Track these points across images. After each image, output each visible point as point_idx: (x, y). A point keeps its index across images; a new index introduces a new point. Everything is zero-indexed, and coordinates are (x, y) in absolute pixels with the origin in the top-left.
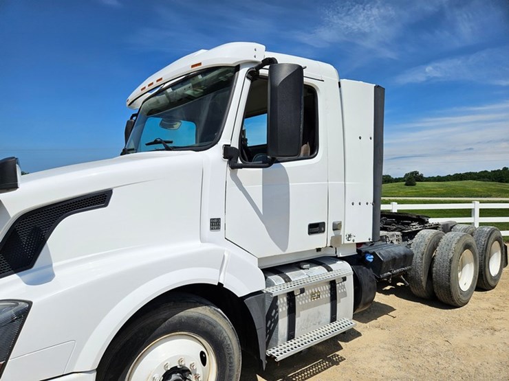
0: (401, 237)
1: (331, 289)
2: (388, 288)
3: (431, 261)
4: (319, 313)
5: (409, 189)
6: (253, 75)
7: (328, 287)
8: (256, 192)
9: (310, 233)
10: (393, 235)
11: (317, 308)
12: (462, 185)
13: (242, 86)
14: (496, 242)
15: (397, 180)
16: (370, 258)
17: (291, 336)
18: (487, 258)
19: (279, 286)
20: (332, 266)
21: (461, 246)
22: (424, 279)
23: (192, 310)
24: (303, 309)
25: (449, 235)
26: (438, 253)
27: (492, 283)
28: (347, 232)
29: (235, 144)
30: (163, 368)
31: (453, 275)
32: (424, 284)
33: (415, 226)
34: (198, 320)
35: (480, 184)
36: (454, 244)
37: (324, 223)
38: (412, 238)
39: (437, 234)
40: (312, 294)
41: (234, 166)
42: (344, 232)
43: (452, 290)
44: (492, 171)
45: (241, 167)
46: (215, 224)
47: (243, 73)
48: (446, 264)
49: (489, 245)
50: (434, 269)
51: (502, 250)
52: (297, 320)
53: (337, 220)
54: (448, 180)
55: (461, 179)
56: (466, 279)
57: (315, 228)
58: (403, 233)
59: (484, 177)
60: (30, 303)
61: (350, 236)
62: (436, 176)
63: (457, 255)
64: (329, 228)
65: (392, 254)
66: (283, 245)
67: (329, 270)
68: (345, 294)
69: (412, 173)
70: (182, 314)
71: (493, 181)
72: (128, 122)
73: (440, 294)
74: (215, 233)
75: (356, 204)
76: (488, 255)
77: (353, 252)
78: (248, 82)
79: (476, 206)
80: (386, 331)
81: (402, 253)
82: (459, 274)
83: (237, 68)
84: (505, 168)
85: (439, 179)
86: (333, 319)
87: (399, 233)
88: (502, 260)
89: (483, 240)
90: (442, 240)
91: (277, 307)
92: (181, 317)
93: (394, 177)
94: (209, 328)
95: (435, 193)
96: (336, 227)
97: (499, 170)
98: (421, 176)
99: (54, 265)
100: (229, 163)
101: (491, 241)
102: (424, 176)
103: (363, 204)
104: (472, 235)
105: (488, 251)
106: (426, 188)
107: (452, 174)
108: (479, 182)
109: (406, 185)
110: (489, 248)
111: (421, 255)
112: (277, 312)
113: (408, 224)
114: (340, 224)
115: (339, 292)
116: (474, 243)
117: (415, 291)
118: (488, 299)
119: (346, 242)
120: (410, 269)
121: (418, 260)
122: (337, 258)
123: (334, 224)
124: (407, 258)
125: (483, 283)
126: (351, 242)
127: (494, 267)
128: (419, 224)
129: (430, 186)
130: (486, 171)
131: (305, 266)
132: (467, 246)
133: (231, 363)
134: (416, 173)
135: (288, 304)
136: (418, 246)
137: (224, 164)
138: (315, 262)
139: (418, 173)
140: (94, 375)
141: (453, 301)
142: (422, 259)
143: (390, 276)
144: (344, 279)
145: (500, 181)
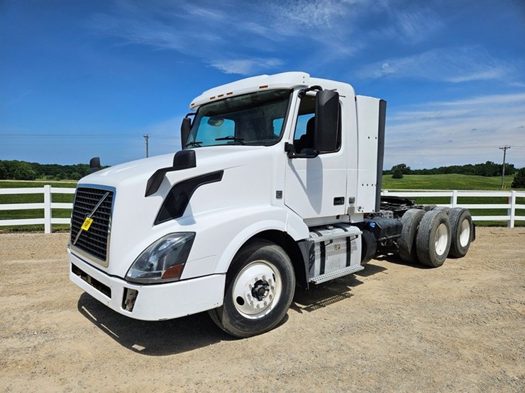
0: (392, 215)
1: (347, 244)
2: (381, 256)
3: (416, 232)
4: (339, 259)
5: (396, 182)
6: (302, 95)
7: (345, 242)
8: (303, 173)
9: (335, 204)
11: (338, 255)
13: (295, 102)
14: (466, 220)
15: (385, 172)
16: (373, 225)
17: (322, 272)
18: (458, 232)
19: (315, 238)
20: (347, 229)
21: (438, 220)
22: (409, 246)
23: (269, 247)
24: (330, 255)
25: (430, 212)
26: (421, 226)
27: (462, 252)
28: (359, 205)
29: (291, 142)
30: (254, 280)
31: (431, 242)
32: (409, 250)
33: (404, 207)
34: (272, 253)
35: (464, 178)
36: (432, 220)
37: (343, 198)
38: (401, 216)
39: (420, 212)
40: (336, 246)
41: (290, 157)
42: (356, 205)
43: (430, 254)
45: (295, 157)
46: (279, 194)
47: (296, 93)
48: (427, 234)
49: (460, 222)
50: (418, 238)
51: (470, 227)
52: (326, 262)
53: (352, 196)
54: (434, 174)
55: (446, 173)
56: (441, 247)
57: (339, 201)
58: (394, 212)
59: (468, 171)
60: (195, 233)
61: (360, 208)
62: (422, 169)
63: (435, 227)
64: (347, 201)
65: (387, 224)
66: (318, 210)
67: (346, 231)
68: (356, 248)
69: (399, 166)
70: (263, 248)
71: (476, 175)
72: (184, 119)
73: (421, 257)
74: (279, 200)
75: (365, 185)
76: (459, 230)
77: (361, 220)
78: (299, 100)
79: (455, 194)
80: (382, 281)
81: (395, 224)
82: (436, 244)
83: (292, 90)
84: (488, 162)
85: (425, 172)
86: (348, 264)
87: (391, 212)
88: (470, 235)
89: (455, 218)
90: (424, 216)
91: (314, 252)
92: (263, 250)
94: (278, 259)
95: (421, 186)
96: (352, 201)
97: (482, 165)
98: (408, 169)
99: (194, 215)
100: (288, 154)
101: (461, 219)
102: (411, 169)
103: (370, 185)
104: (448, 214)
105: (459, 227)
106: (412, 181)
107: (437, 168)
108: (463, 176)
109: (393, 177)
110: (460, 224)
111: (408, 228)
112: (314, 255)
113: (398, 206)
114: (354, 199)
115: (352, 246)
116: (448, 219)
117: (403, 256)
118: (458, 263)
119: (357, 212)
120: (400, 237)
121: (406, 232)
122: (350, 224)
123: (350, 199)
124: (398, 228)
125: (454, 251)
126: (361, 212)
127: (464, 240)
128: (407, 205)
129: (417, 179)
130: (470, 165)
131: (330, 227)
132: (443, 221)
133: (290, 282)
134: (403, 166)
135: (321, 250)
136: (406, 221)
137: (285, 155)
138: (336, 226)
139: (405, 166)
140: (225, 276)
141: (431, 262)
142: (408, 231)
143: (385, 240)
144: (357, 236)
145: (483, 175)
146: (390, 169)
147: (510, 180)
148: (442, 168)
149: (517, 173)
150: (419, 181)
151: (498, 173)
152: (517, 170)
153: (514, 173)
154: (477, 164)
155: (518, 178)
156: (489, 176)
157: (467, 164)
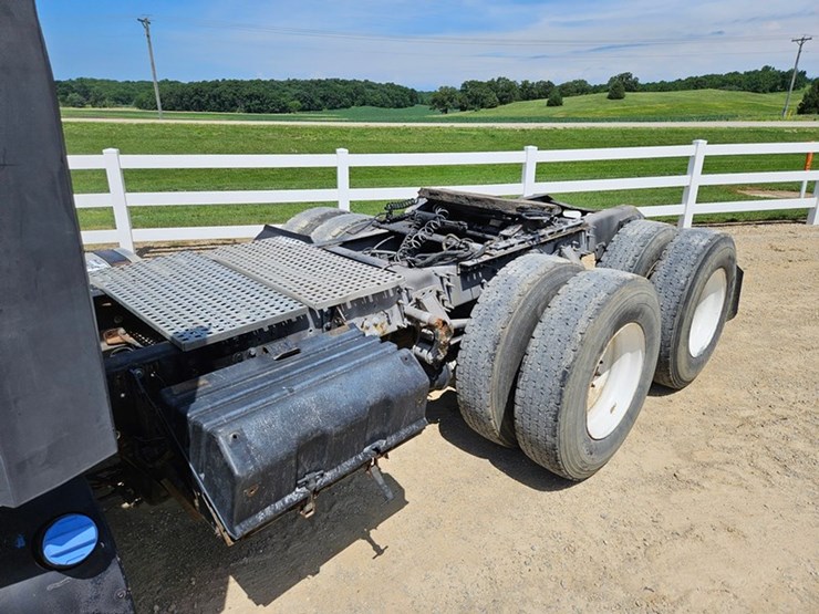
5: (614, 106)
10: (428, 279)
12: (696, 97)
14: (719, 272)
15: (596, 89)
18: (686, 322)
21: (605, 324)
31: (566, 417)
32: (495, 423)
35: (723, 96)
36: (583, 323)
39: (553, 274)
43: (563, 455)
44: (745, 73)
48: (551, 384)
49: (699, 283)
50: (519, 393)
51: (728, 286)
54: (677, 90)
55: (696, 88)
56: (616, 395)
58: (462, 266)
59: (731, 83)
62: (658, 82)
69: (621, 77)
71: (744, 90)
76: (689, 315)
84: (766, 67)
85: (663, 87)
87: (450, 270)
93: (592, 83)
95: (651, 111)
97: (756, 71)
98: (635, 82)
101: (703, 277)
102: (640, 82)
105: (691, 304)
106: (639, 103)
107: (683, 79)
108: (722, 92)
109: (610, 97)
111: (490, 346)
129: (647, 100)
130: (736, 73)
132: (629, 317)
134: (628, 76)
139: (630, 77)
145: (755, 91)
146: (606, 82)
147: (797, 98)
148: (691, 78)
149: (808, 87)
150: (650, 103)
151: (778, 87)
152: (810, 80)
153: (804, 86)
154: (748, 70)
155: (810, 96)
156: (764, 92)
157: (732, 71)
